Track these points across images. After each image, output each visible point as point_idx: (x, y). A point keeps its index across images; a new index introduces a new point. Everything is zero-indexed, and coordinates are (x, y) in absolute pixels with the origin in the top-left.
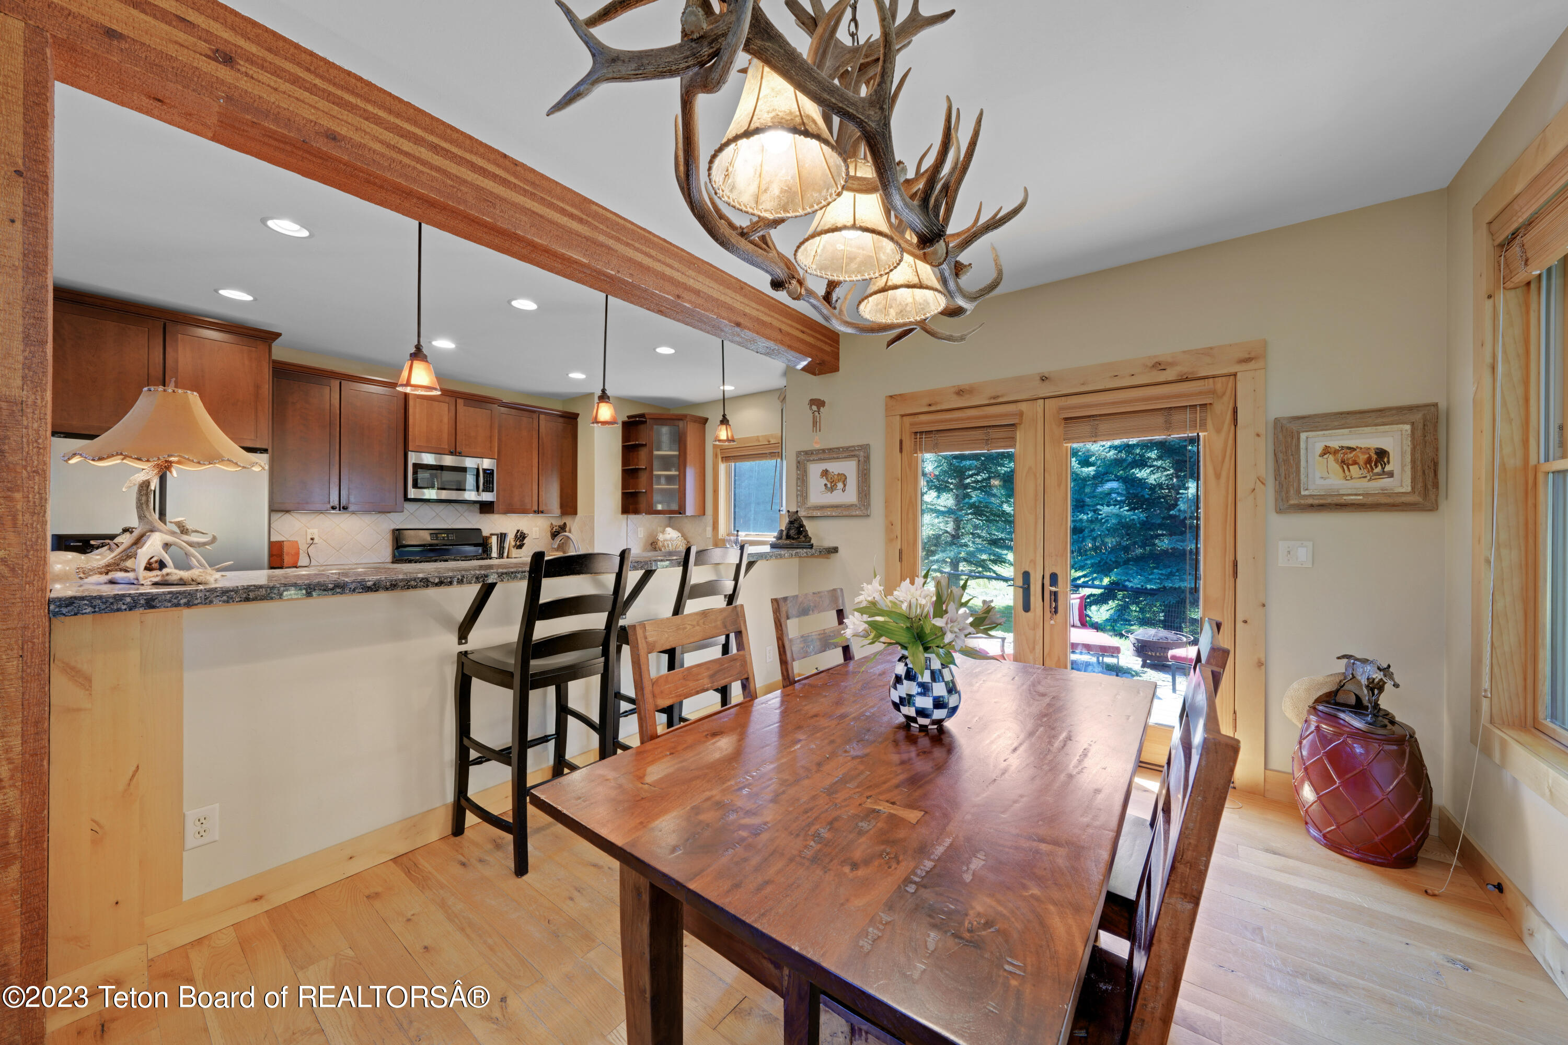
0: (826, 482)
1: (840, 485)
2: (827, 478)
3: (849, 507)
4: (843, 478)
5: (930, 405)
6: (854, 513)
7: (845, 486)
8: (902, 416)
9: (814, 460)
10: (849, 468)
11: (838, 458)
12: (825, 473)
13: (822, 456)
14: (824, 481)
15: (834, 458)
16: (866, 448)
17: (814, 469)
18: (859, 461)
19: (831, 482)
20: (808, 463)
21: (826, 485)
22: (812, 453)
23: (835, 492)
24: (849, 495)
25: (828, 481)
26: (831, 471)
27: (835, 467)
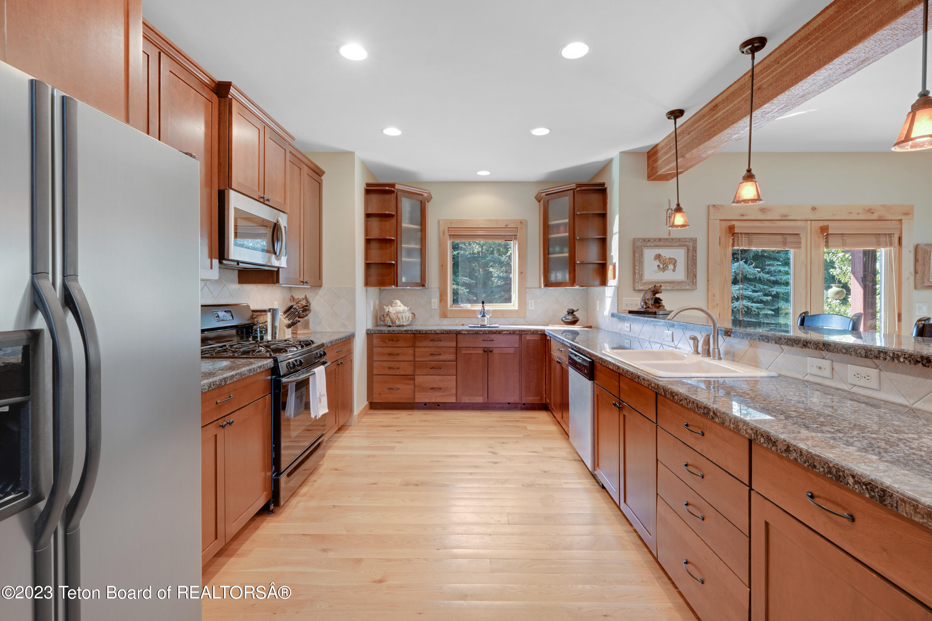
0: (659, 264)
1: (671, 267)
2: (659, 261)
3: (680, 283)
4: (674, 262)
5: (743, 215)
6: (685, 288)
7: (675, 267)
8: (720, 220)
9: (650, 246)
10: (679, 254)
11: (671, 246)
12: (658, 257)
13: (657, 244)
14: (657, 263)
15: (668, 246)
16: (694, 241)
17: (649, 254)
18: (688, 250)
19: (663, 264)
20: (644, 248)
21: (658, 266)
22: (649, 241)
23: (666, 272)
24: (680, 274)
25: (661, 263)
26: (663, 255)
27: (666, 253)
